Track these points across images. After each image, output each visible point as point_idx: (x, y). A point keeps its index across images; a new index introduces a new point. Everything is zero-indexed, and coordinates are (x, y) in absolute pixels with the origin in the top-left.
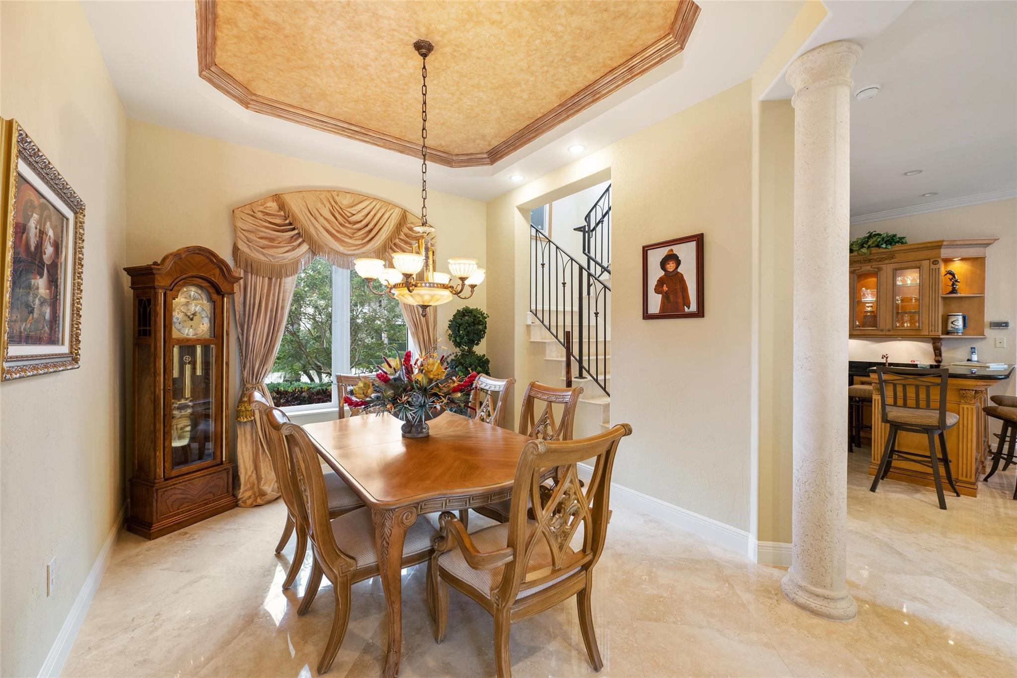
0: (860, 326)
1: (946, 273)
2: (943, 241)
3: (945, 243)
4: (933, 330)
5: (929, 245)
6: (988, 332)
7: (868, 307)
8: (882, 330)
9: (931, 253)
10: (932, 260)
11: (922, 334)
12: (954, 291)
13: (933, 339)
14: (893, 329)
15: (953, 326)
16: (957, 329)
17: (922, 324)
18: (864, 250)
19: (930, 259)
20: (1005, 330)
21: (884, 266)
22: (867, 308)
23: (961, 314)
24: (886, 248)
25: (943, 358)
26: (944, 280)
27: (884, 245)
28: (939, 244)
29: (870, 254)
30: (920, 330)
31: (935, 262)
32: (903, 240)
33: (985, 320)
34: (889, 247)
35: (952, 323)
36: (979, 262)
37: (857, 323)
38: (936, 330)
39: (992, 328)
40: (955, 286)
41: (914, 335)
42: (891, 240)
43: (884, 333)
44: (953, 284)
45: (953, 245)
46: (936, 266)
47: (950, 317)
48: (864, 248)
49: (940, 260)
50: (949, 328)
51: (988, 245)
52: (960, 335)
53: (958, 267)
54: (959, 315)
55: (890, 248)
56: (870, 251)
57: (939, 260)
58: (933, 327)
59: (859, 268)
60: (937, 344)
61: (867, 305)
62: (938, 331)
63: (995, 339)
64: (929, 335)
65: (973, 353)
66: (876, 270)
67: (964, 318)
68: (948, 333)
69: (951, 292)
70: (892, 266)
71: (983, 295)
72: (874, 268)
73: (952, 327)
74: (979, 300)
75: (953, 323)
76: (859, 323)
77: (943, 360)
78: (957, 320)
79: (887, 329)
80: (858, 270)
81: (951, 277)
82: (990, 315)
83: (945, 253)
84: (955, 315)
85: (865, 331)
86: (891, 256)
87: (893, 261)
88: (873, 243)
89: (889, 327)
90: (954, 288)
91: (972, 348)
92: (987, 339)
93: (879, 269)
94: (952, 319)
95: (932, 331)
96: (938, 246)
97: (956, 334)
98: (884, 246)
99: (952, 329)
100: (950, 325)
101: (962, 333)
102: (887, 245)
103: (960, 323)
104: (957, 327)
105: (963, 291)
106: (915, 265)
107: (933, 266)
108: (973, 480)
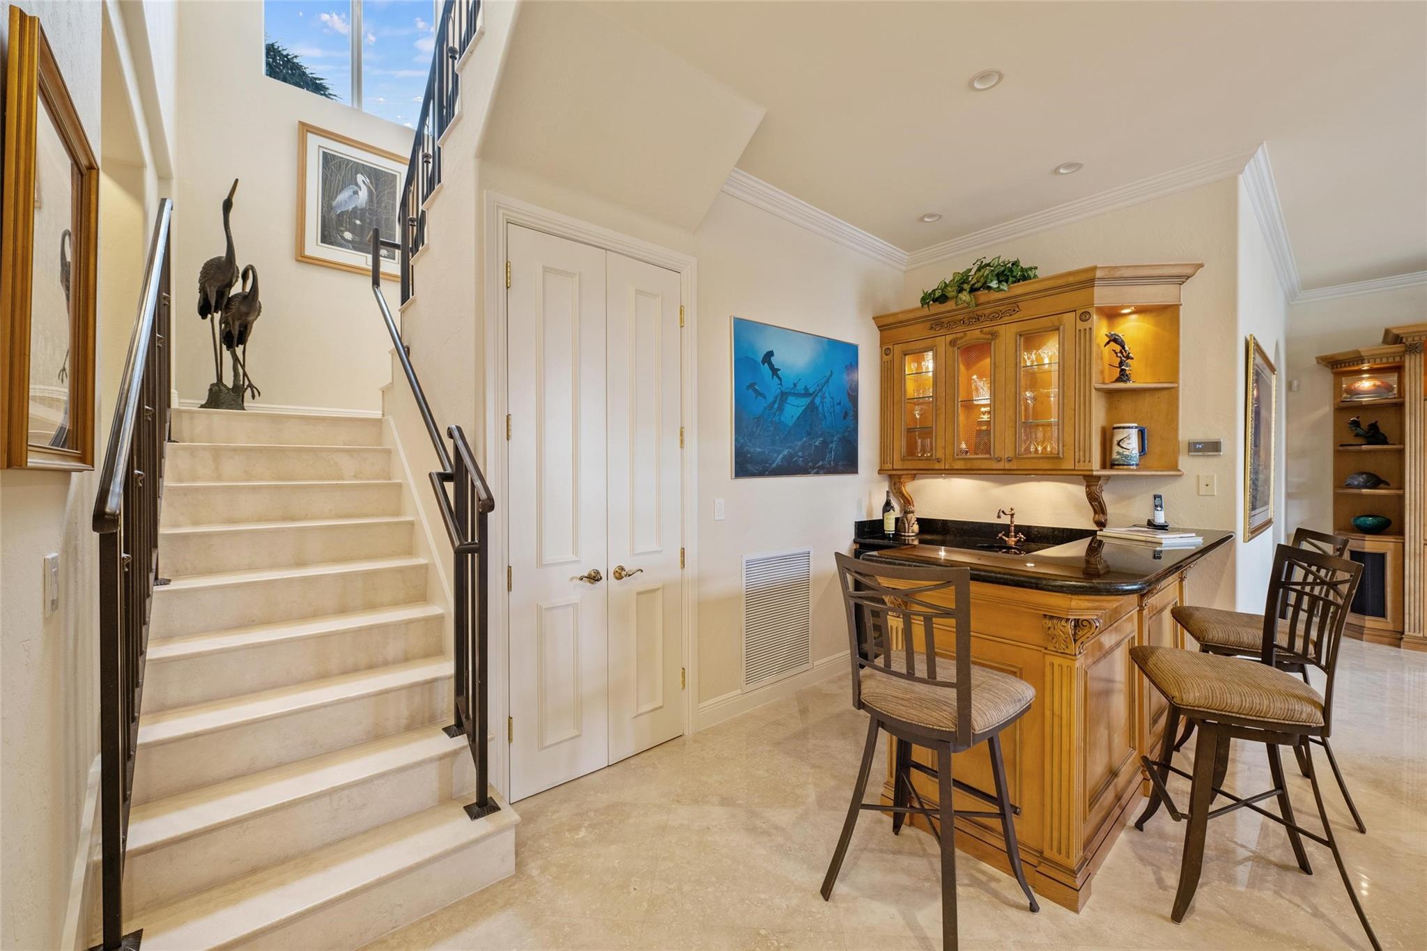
0: (967, 452)
1: (1108, 340)
2: (1094, 269)
3: (1099, 274)
4: (1082, 459)
5: (1071, 279)
6: (1186, 463)
7: (984, 413)
8: (999, 460)
9: (1075, 298)
10: (1079, 313)
11: (1063, 468)
12: (1123, 377)
13: (1085, 476)
14: (1016, 458)
15: (1121, 450)
16: (1126, 456)
17: (1063, 446)
18: (965, 296)
19: (1075, 311)
20: (1215, 459)
21: (1002, 330)
22: (982, 416)
23: (1136, 425)
24: (999, 290)
25: (1109, 517)
26: (1105, 355)
27: (995, 282)
28: (1089, 276)
29: (977, 305)
30: (1060, 458)
31: (1085, 316)
32: (1030, 272)
33: (1180, 438)
34: (1004, 286)
35: (1118, 444)
36: (1167, 314)
37: (963, 446)
38: (1087, 459)
39: (1190, 454)
40: (1123, 367)
41: (1051, 469)
42: (1010, 273)
43: (1000, 466)
44: (1121, 364)
45: (1117, 278)
46: (1086, 325)
47: (1116, 431)
48: (964, 293)
49: (1092, 311)
50: (1115, 456)
51: (1182, 279)
52: (1133, 470)
53: (1133, 329)
54: (1132, 428)
55: (1006, 289)
56: (976, 298)
57: (1090, 310)
58: (1082, 453)
59: (962, 334)
60: (1093, 488)
61: (983, 409)
62: (1089, 462)
63: (1198, 476)
64: (1074, 470)
65: (1156, 506)
66: (989, 336)
67: (1142, 433)
68: (1113, 465)
69: (1119, 380)
70: (1014, 328)
71: (1176, 385)
72: (986, 334)
73: (1118, 453)
74: (1167, 394)
75: (1121, 443)
76: (967, 445)
77: (1108, 521)
78: (1128, 437)
79: (1006, 457)
80: (961, 338)
81: (1118, 348)
82: (1190, 429)
83: (1102, 296)
84: (1124, 428)
85: (975, 462)
86: (1013, 305)
87: (1016, 317)
88: (978, 281)
89: (1009, 453)
90: (1122, 370)
91: (1155, 497)
92: (1184, 476)
93: (994, 335)
94: (1119, 435)
95: (1079, 462)
96: (1085, 281)
97: (1125, 467)
98: (994, 284)
99: (1118, 457)
100: (1116, 449)
101: (1137, 465)
102: (1000, 282)
103: (1132, 444)
104: (1126, 453)
105: (1140, 378)
106: (1050, 325)
107: (1081, 325)
108: (1074, 862)
